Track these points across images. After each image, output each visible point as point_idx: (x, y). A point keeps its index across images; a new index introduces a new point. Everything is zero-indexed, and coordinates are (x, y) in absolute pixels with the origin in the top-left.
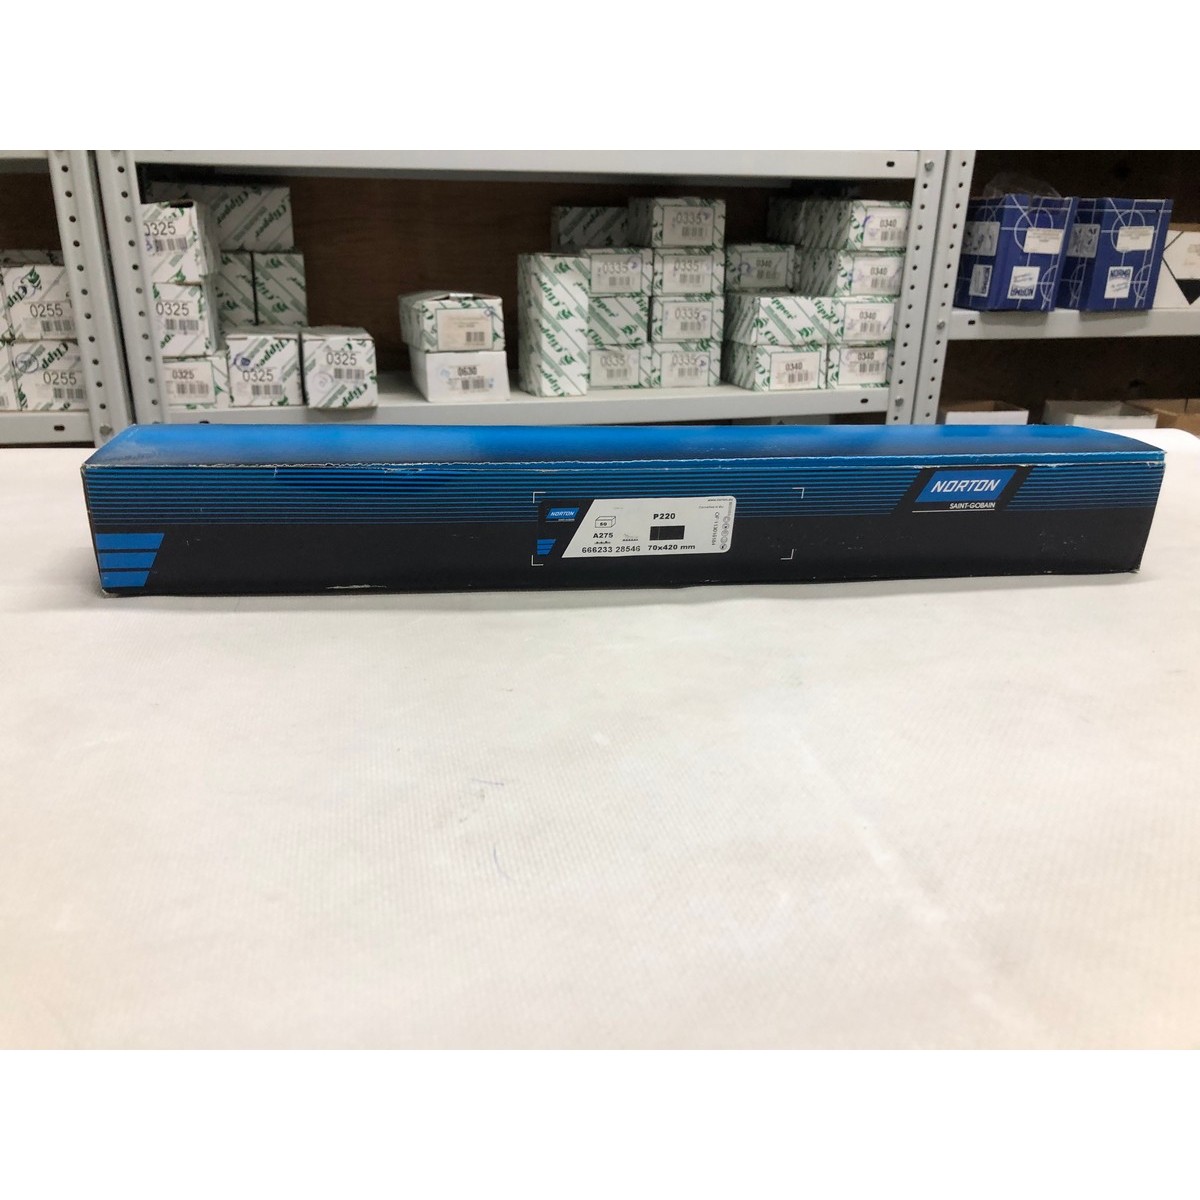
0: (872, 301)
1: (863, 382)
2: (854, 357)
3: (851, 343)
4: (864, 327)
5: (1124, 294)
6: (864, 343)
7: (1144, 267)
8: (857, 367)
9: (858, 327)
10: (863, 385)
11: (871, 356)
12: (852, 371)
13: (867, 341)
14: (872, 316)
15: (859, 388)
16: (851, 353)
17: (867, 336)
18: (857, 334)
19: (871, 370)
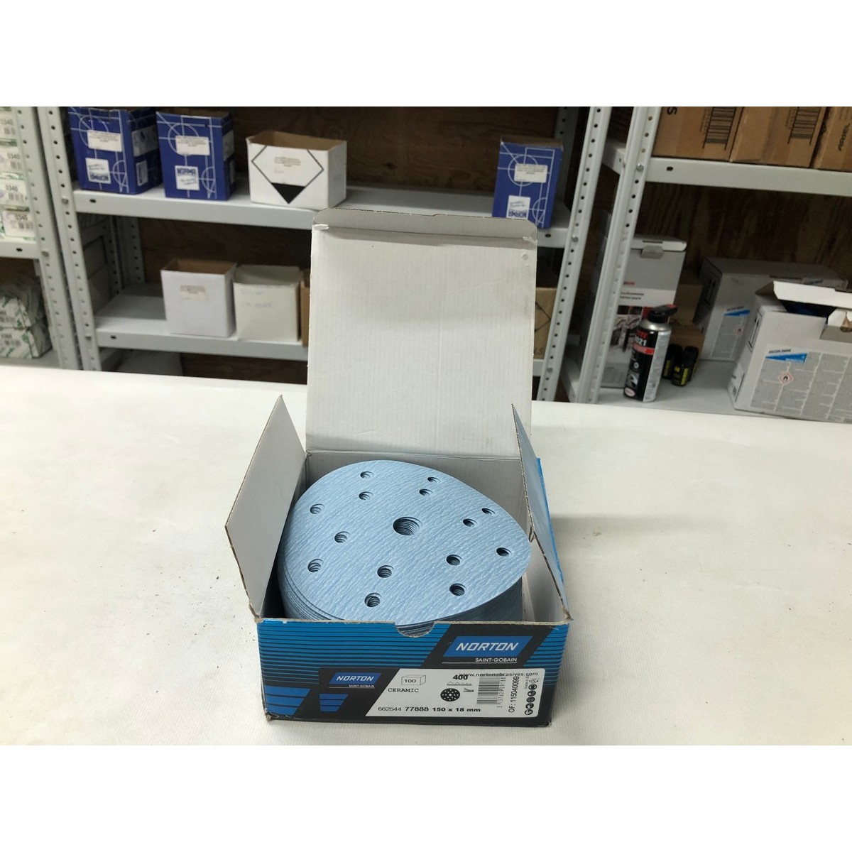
0: (12, 178)
1: (24, 236)
2: (12, 217)
3: (6, 207)
4: (11, 196)
5: (195, 187)
6: (15, 208)
7: (207, 169)
8: (17, 225)
9: (6, 196)
10: (26, 238)
11: (25, 218)
12: (14, 227)
13: (17, 207)
14: (15, 188)
15: (22, 240)
16: (9, 214)
17: (15, 204)
18: (7, 201)
19: (28, 227)
